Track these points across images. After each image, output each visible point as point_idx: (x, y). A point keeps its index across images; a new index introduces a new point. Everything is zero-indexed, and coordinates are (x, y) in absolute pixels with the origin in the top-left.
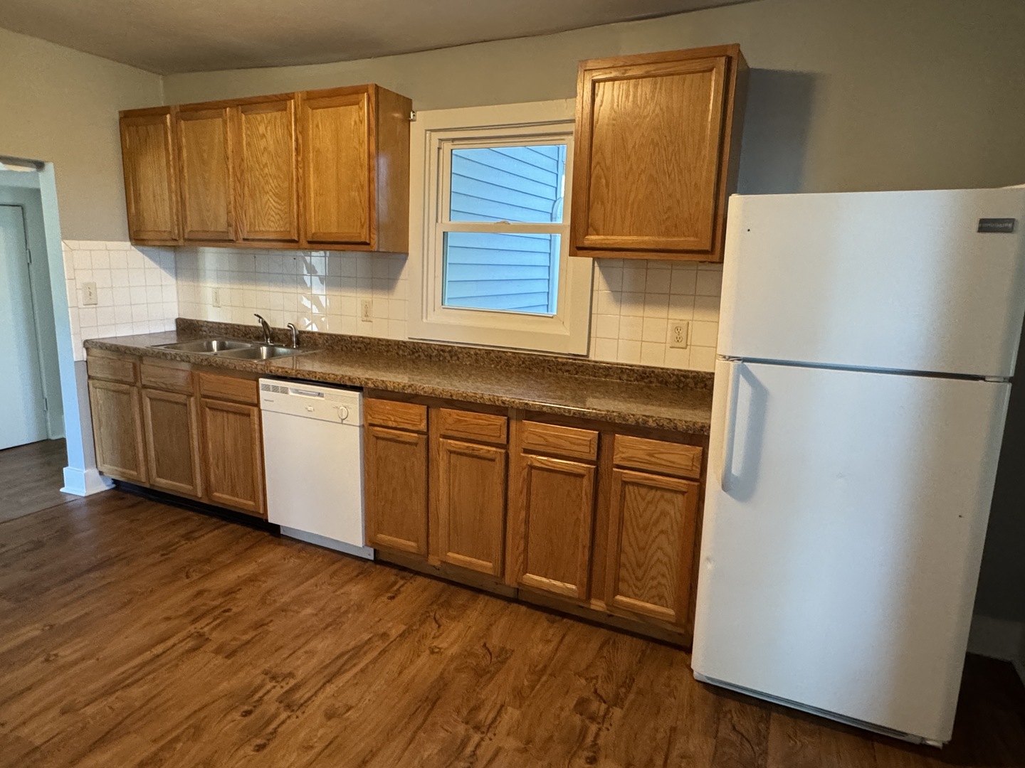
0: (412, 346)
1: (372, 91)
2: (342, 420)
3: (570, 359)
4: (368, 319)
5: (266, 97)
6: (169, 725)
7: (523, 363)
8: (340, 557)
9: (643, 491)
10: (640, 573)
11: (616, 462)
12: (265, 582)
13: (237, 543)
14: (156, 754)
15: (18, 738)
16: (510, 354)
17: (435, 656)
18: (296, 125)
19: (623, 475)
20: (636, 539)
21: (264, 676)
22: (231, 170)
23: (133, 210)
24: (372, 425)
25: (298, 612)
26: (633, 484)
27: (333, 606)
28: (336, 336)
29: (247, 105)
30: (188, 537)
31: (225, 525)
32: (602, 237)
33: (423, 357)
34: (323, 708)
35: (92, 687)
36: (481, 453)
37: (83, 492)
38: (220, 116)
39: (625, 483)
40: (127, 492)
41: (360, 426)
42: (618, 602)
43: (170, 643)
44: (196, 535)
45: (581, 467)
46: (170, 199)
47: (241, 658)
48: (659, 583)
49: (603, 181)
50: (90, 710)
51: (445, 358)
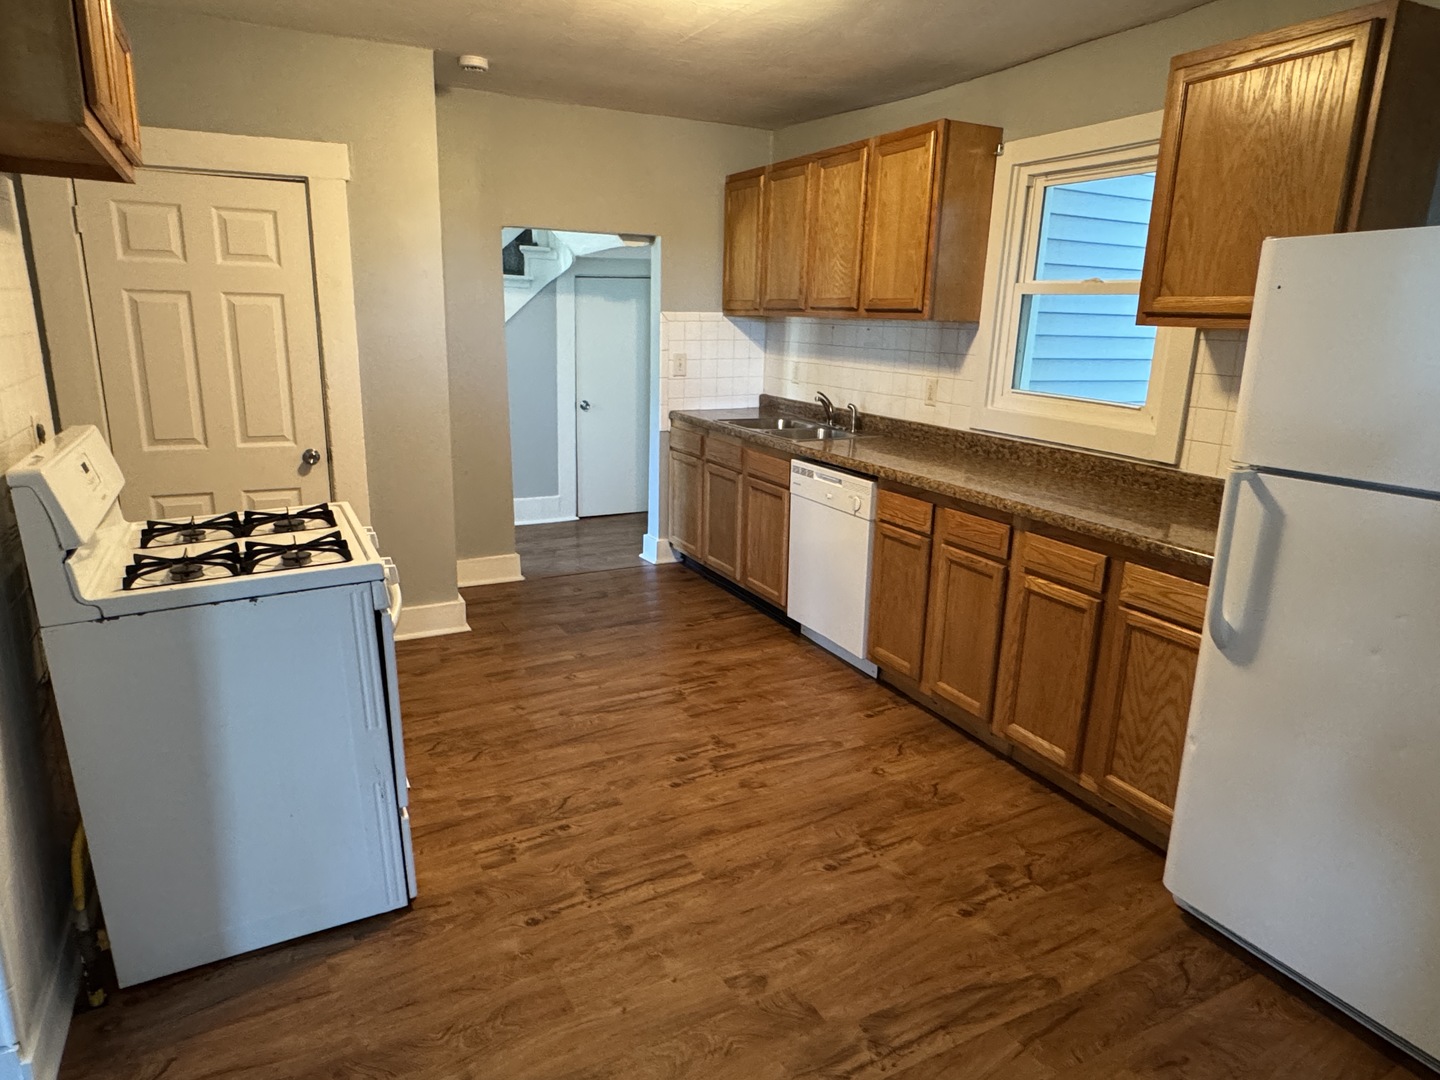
0: (970, 438)
1: (941, 129)
2: (856, 511)
3: (1152, 467)
4: (931, 402)
5: (844, 147)
6: (621, 746)
7: (1093, 469)
8: (844, 666)
9: (1153, 642)
10: (1139, 750)
11: (1124, 597)
12: (759, 669)
13: (757, 631)
14: (603, 761)
15: (528, 721)
16: (1078, 456)
17: (875, 777)
18: (867, 176)
19: (1130, 617)
20: (1139, 705)
21: (710, 739)
22: (807, 232)
23: (727, 278)
24: (883, 521)
25: (772, 701)
26: (1141, 630)
27: (807, 705)
28: (897, 421)
29: (826, 158)
30: (717, 616)
31: (755, 613)
32: (1179, 298)
33: (981, 453)
34: (742, 778)
35: (587, 704)
36: (979, 567)
37: (653, 560)
38: (803, 173)
39: (1131, 628)
40: (690, 568)
41: (871, 521)
42: (1110, 783)
43: (654, 692)
44: (725, 615)
45: (1082, 600)
46: (756, 265)
47: (702, 721)
48: (1161, 770)
49: (1186, 221)
50: (577, 718)
51: (1004, 456)
